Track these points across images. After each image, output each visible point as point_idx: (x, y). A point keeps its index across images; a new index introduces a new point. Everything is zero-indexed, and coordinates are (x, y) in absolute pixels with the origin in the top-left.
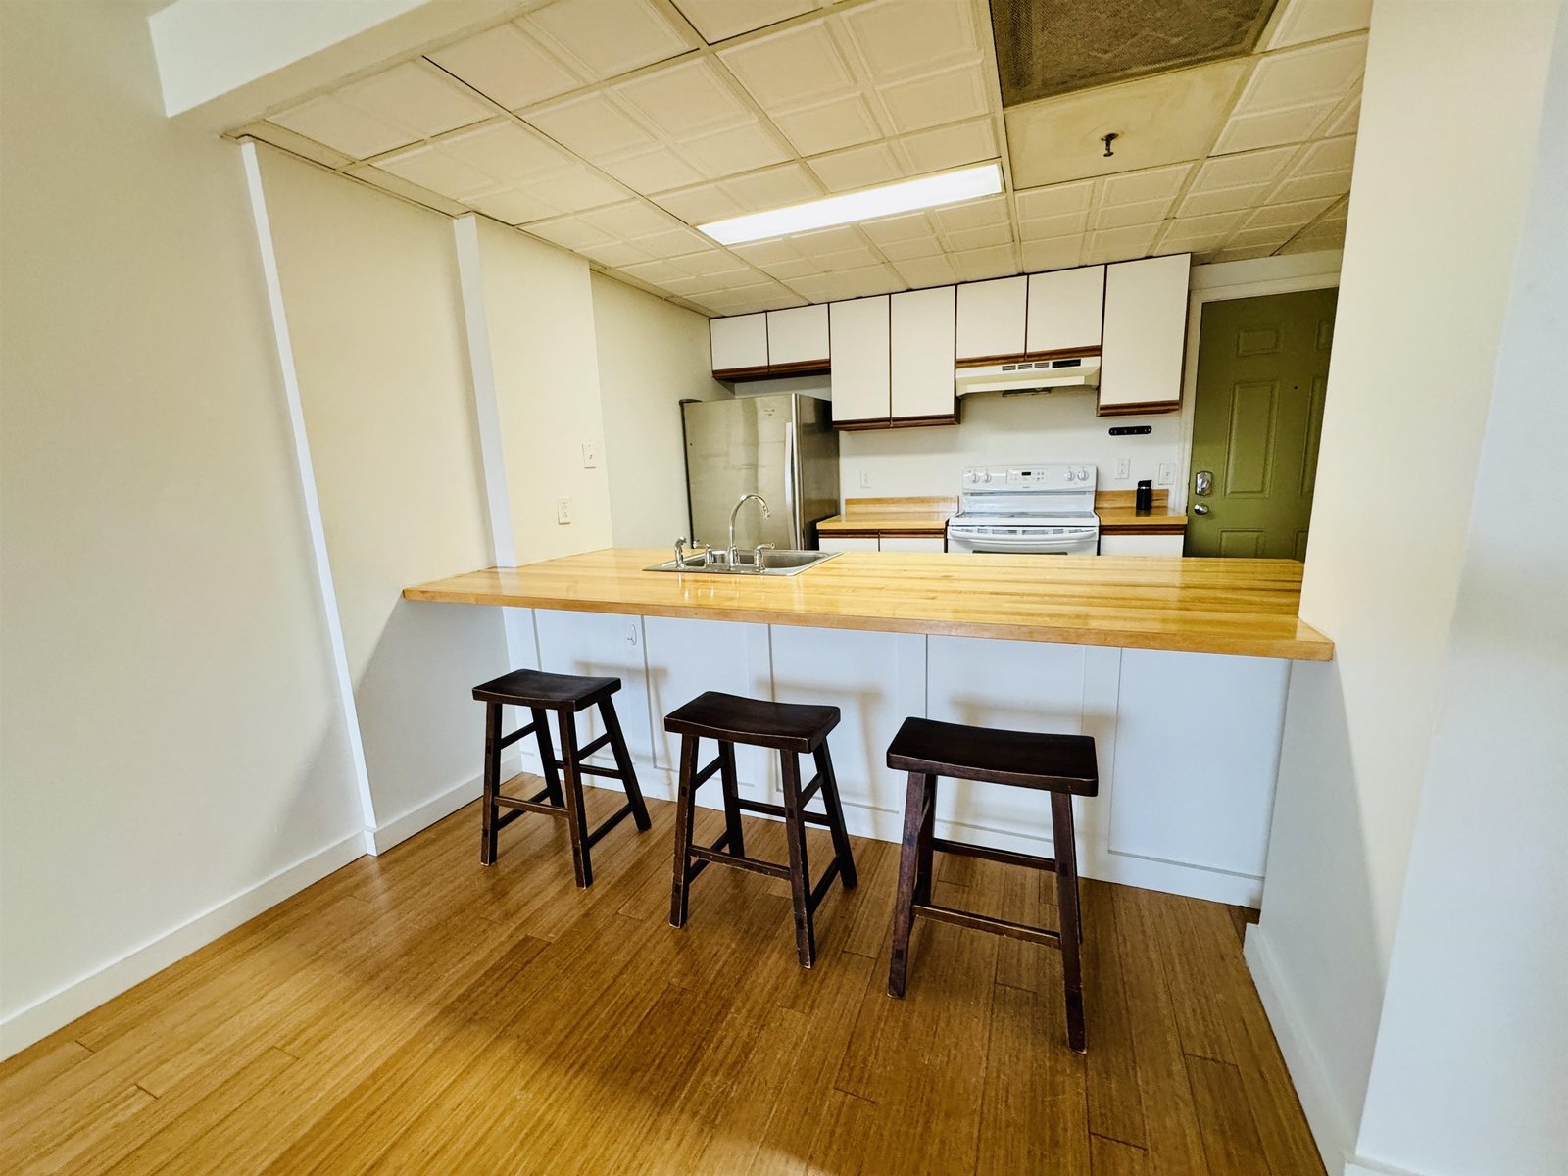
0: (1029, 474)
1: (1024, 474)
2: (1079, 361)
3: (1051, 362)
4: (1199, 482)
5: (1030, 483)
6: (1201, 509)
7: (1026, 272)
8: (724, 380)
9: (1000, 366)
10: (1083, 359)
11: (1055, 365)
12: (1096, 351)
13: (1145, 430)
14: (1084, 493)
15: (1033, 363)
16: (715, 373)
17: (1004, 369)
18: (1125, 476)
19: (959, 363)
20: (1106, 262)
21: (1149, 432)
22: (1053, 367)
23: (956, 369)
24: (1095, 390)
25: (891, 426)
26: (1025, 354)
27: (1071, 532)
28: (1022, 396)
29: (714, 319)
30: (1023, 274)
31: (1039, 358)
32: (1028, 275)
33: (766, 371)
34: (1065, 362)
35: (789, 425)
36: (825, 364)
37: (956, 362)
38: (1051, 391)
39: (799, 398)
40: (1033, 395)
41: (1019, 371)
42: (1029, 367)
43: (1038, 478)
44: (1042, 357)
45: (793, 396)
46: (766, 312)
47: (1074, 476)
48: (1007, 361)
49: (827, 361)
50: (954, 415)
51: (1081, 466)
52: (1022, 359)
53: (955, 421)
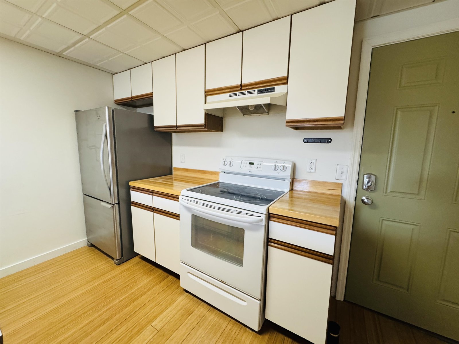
0: (253, 164)
1: (251, 163)
2: (274, 88)
3: (256, 90)
4: (366, 180)
5: (254, 170)
6: (366, 200)
7: (241, 28)
8: (119, 105)
9: (228, 94)
10: (276, 87)
11: (260, 92)
12: (285, 81)
13: (328, 141)
14: (284, 180)
15: (246, 91)
16: (116, 101)
17: (231, 96)
18: (313, 171)
19: (208, 93)
20: (291, 13)
21: (330, 142)
22: (258, 93)
23: (206, 96)
24: (283, 109)
25: (178, 130)
26: (241, 86)
27: (247, 214)
28: (253, 115)
29: (114, 74)
30: (240, 31)
31: (249, 88)
32: (243, 31)
33: (130, 100)
34: (265, 90)
35: (104, 125)
36: (152, 95)
37: (205, 92)
38: (270, 113)
39: (113, 110)
40: (259, 115)
41: (237, 97)
42: (244, 94)
43: (258, 167)
44: (251, 87)
45: (107, 107)
46: (130, 69)
47: (277, 168)
48: (232, 90)
49: (152, 94)
50: (205, 125)
51: (283, 162)
52: (239, 89)
53: (205, 128)
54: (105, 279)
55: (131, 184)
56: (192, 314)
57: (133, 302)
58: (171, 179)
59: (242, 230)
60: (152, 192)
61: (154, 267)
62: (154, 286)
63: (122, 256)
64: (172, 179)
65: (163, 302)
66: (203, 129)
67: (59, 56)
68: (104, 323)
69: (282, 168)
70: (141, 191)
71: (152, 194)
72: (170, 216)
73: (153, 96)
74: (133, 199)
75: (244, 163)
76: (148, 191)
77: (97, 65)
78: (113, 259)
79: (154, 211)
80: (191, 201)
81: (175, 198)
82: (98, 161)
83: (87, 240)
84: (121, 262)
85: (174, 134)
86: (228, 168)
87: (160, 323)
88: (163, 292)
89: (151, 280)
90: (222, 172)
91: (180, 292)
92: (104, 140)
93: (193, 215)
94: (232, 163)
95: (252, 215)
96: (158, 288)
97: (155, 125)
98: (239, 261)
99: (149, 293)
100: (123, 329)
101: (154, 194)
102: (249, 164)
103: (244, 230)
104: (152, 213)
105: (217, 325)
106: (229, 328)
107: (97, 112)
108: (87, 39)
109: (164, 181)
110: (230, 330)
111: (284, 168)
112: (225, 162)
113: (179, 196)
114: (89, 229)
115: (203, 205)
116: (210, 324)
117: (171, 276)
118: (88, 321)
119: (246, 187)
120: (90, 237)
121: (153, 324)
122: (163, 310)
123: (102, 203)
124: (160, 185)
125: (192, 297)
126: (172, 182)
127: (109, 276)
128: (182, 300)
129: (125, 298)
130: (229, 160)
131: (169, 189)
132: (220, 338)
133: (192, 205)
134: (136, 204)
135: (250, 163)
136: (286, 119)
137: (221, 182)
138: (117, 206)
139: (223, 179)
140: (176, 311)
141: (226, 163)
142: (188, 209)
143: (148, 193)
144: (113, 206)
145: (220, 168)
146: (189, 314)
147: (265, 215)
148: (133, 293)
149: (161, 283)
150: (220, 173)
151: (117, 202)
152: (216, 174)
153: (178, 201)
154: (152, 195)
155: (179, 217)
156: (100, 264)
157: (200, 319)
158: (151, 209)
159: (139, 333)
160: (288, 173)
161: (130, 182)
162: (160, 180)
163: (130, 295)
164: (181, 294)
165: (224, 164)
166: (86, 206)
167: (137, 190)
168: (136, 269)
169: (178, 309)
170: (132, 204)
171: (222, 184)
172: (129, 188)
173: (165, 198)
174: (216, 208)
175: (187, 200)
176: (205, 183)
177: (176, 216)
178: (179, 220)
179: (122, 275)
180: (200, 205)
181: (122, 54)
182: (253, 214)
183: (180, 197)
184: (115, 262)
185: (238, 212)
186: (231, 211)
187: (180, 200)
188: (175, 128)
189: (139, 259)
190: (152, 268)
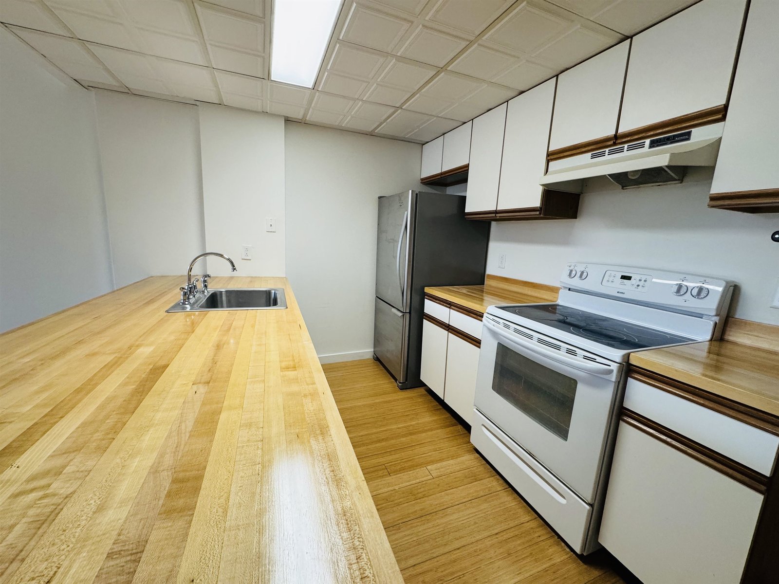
0: (629, 278)
2: (689, 134)
3: (647, 142)
5: (629, 289)
7: (627, 34)
8: (427, 184)
9: (590, 154)
10: (694, 131)
11: (653, 144)
12: (720, 114)
14: (700, 316)
15: (626, 146)
16: (422, 179)
17: (594, 157)
19: (553, 156)
22: (650, 147)
23: (548, 162)
24: (707, 171)
25: (498, 218)
26: (616, 137)
27: (585, 358)
28: (644, 187)
29: (424, 144)
30: (626, 38)
31: (632, 138)
32: (631, 37)
33: (440, 177)
34: (668, 139)
35: (406, 212)
36: (467, 168)
37: (548, 155)
38: (685, 180)
39: (417, 194)
40: (659, 185)
41: (607, 157)
42: (621, 150)
43: (638, 286)
44: (636, 137)
45: (410, 191)
46: (444, 134)
47: (683, 291)
48: (596, 147)
49: (467, 166)
50: (541, 208)
51: (702, 279)
52: (612, 142)
53: (540, 214)
54: (385, 400)
55: (428, 290)
56: (479, 482)
57: (411, 434)
58: (481, 290)
59: (572, 382)
60: (449, 304)
61: (441, 407)
62: (437, 429)
63: (406, 381)
64: (483, 291)
65: (444, 450)
66: (537, 215)
67: (371, 135)
68: (379, 441)
69: (695, 292)
70: (437, 301)
71: (449, 306)
72: (469, 340)
73: (468, 170)
74: (427, 310)
75: (610, 276)
76: (446, 301)
77: (406, 137)
78: (396, 380)
79: (450, 330)
80: (499, 323)
81: (478, 316)
82: (395, 257)
83: (374, 351)
84: (404, 387)
85: (493, 224)
86: (576, 283)
87: (438, 471)
88: (447, 439)
89: (434, 420)
90: (565, 288)
91: (468, 449)
92: (404, 231)
93: (499, 344)
94: (585, 274)
95: (594, 360)
96: (441, 433)
97: (466, 211)
98: (561, 429)
99: (430, 433)
100: (397, 456)
101: (453, 307)
102: (621, 278)
103: (575, 382)
104: (447, 332)
105: (512, 512)
106: (531, 526)
107: (400, 197)
108: (400, 111)
109: (468, 292)
110: (532, 528)
111: (700, 293)
112: (571, 271)
113: (483, 314)
114: (378, 339)
115: (516, 331)
116: (502, 505)
117: (460, 426)
118: (366, 433)
119: (606, 319)
120: (377, 349)
121: (429, 467)
122: (443, 459)
123: (394, 310)
124: (461, 296)
125: (484, 462)
126: (482, 296)
127: (391, 398)
128: (468, 459)
129: (402, 427)
130: (579, 269)
131: (472, 302)
132: (513, 529)
133: (500, 329)
134: (429, 318)
135: (622, 276)
136: (711, 193)
137: (560, 304)
138: (408, 315)
139: (565, 300)
140: (458, 468)
141: (574, 272)
142: (494, 334)
143: (445, 304)
144: (403, 315)
145: (561, 281)
146: (475, 479)
147: (619, 365)
148: (411, 425)
149: (447, 429)
150: (561, 290)
151: (408, 311)
152: (554, 290)
153: (482, 321)
154: (449, 308)
155: (480, 344)
156: (382, 382)
157: (489, 493)
158: (446, 327)
159: (412, 469)
160: (711, 304)
161: (425, 288)
162: (463, 290)
163: (409, 426)
164: (469, 452)
165: (570, 275)
166: (377, 311)
167: (432, 299)
168: (419, 402)
169: (462, 467)
170: (424, 317)
171: (561, 308)
172: (423, 296)
173: (465, 314)
174: (535, 339)
175: (493, 320)
176: (528, 301)
177: (476, 342)
178: (479, 347)
179: (404, 401)
180: (511, 331)
181: (435, 118)
182: (596, 360)
183: (485, 315)
184: (398, 385)
185: (569, 352)
186: (558, 348)
187: (483, 319)
188: (494, 215)
189: (424, 391)
190: (438, 408)
